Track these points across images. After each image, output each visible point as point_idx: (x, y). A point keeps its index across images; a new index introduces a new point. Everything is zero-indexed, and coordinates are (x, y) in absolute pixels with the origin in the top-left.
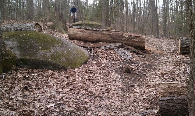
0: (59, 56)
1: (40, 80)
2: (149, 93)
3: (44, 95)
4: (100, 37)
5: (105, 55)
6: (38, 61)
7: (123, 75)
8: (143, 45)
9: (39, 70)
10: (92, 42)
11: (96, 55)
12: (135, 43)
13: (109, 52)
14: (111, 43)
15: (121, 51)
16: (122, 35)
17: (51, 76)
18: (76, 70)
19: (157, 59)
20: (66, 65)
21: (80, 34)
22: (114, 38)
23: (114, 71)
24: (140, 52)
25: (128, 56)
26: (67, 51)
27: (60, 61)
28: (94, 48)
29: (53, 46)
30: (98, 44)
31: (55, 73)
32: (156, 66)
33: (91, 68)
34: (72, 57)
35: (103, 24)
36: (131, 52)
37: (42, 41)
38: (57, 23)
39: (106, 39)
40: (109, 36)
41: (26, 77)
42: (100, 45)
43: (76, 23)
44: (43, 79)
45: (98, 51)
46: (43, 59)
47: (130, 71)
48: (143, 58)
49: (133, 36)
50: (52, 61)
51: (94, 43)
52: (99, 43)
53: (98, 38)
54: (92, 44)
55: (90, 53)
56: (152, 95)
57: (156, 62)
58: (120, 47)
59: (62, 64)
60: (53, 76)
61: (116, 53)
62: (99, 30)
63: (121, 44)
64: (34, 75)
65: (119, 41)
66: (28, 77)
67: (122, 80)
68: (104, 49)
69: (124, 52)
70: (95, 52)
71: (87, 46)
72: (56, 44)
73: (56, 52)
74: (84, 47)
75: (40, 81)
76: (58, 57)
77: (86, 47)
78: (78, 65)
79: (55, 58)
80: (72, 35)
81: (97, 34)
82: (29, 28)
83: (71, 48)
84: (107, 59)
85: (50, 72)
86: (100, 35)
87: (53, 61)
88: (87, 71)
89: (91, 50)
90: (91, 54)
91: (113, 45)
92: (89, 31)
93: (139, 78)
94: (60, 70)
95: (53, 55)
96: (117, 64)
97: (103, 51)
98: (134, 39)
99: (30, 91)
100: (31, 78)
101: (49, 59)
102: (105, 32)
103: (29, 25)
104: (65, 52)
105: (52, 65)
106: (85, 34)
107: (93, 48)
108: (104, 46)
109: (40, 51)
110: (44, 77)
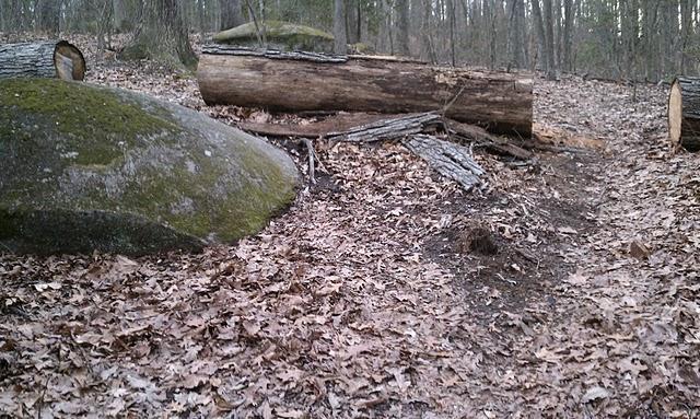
0: (160, 189)
1: (76, 312)
2: (611, 366)
3: (92, 409)
4: (335, 91)
5: (367, 167)
6: (63, 219)
7: (461, 266)
8: (522, 118)
9: (72, 257)
10: (304, 110)
11: (329, 169)
12: (488, 111)
13: (382, 154)
14: (384, 112)
15: (435, 150)
16: (430, 79)
17: (127, 290)
18: (243, 250)
19: (589, 178)
20: (195, 228)
21: (254, 78)
22: (397, 92)
23: (416, 245)
24: (516, 150)
25: (468, 169)
26: (197, 162)
27: (168, 213)
28: (314, 138)
29: (132, 145)
30: (330, 120)
31: (149, 272)
32: (595, 210)
33: (310, 234)
34: (220, 189)
35: (336, 33)
36: (474, 149)
37: (82, 122)
38: (150, 34)
39: (363, 96)
40: (378, 83)
41: (9, 302)
42: (342, 126)
43: (228, 33)
44: (87, 309)
45: (335, 150)
46: (87, 205)
47: (489, 243)
48: (530, 172)
49: (480, 78)
50: (129, 216)
51: (310, 116)
52: (333, 114)
53: (329, 95)
54: (305, 122)
55: (301, 160)
56: (628, 377)
57: (588, 189)
58: (426, 128)
59: (179, 227)
60: (137, 289)
61: (412, 158)
62: (330, 59)
63: (430, 116)
64: (45, 286)
65: (418, 103)
66: (19, 303)
67: (462, 294)
68: (357, 144)
69: (448, 152)
70: (322, 159)
71: (283, 132)
72: (145, 134)
73: (145, 169)
74: (271, 137)
75: (78, 319)
76: (159, 192)
77: (282, 137)
78: (252, 225)
79: (142, 198)
80: (215, 83)
81: (324, 76)
82: (28, 62)
83: (214, 147)
84: (379, 190)
85: (125, 265)
86: (339, 80)
87: (136, 213)
88: (296, 251)
89: (302, 147)
90: (305, 167)
91: (396, 123)
92: (290, 67)
93: (539, 275)
94: (171, 254)
95: (133, 185)
96: (424, 211)
97: (355, 149)
98: (483, 90)
99: (19, 389)
100: (34, 305)
101: (113, 205)
102: (356, 68)
103: (29, 50)
104: (191, 166)
105: (129, 232)
106: (274, 80)
107: (309, 138)
108: (358, 127)
109: (74, 172)
110: (97, 298)
